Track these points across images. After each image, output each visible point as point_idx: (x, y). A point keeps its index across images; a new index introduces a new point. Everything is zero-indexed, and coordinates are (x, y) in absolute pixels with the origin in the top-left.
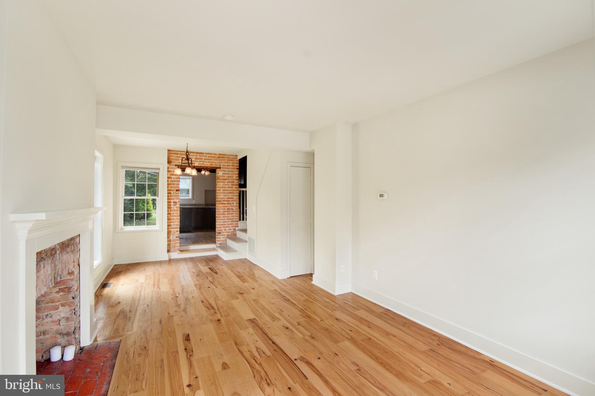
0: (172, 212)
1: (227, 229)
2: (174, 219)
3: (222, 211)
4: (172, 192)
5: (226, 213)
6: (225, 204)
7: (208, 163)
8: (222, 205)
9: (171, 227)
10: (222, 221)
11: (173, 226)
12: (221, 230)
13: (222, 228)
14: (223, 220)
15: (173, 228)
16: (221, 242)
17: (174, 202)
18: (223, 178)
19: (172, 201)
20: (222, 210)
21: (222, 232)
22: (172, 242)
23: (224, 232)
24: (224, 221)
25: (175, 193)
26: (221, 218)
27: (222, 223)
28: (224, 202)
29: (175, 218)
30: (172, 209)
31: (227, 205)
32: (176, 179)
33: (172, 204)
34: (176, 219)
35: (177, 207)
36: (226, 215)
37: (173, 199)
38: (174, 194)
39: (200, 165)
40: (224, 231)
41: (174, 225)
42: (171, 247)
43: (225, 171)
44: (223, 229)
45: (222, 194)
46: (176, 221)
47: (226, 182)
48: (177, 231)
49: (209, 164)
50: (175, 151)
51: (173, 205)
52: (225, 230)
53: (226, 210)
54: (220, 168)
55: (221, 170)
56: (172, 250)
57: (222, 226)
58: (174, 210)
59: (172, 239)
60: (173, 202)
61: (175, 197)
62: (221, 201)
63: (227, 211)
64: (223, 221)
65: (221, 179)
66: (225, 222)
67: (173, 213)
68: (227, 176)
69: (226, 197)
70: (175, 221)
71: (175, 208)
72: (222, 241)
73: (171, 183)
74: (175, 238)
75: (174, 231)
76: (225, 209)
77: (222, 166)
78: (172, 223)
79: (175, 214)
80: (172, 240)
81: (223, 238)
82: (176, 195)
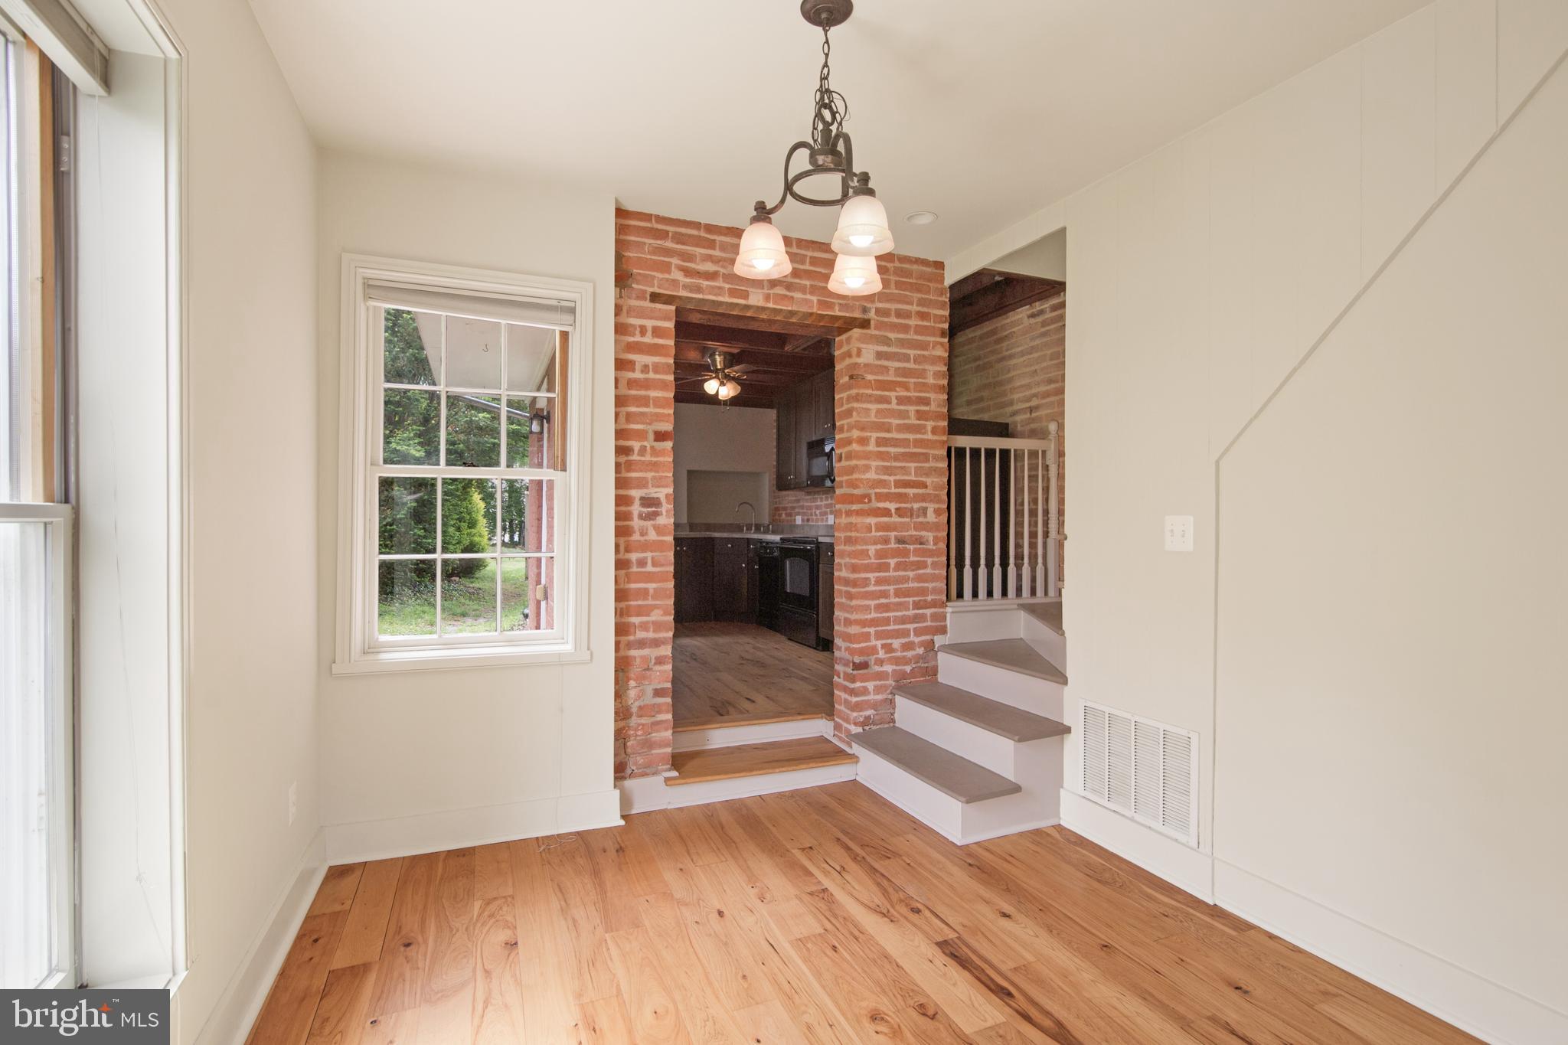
0: (634, 557)
1: (896, 643)
2: (645, 593)
3: (872, 549)
4: (636, 445)
5: (892, 562)
6: (887, 513)
7: (808, 297)
8: (872, 520)
9: (631, 638)
10: (872, 603)
11: (641, 635)
12: (867, 648)
13: (872, 638)
14: (878, 598)
15: (642, 644)
16: (870, 712)
17: (647, 502)
18: (880, 378)
19: (636, 493)
20: (875, 543)
21: (872, 659)
22: (634, 721)
23: (881, 662)
24: (883, 601)
25: (652, 448)
26: (867, 585)
27: (874, 615)
28: (881, 505)
29: (651, 586)
30: (636, 537)
31: (895, 519)
32: (656, 372)
33: (636, 509)
34: (658, 594)
35: (659, 530)
36: (892, 573)
37: (642, 484)
38: (648, 458)
39: (771, 305)
40: (881, 654)
41: (644, 627)
42: (629, 750)
43: (887, 341)
44: (879, 643)
45: (874, 464)
46: (655, 607)
47: (894, 401)
48: (660, 661)
49: (814, 299)
50: (647, 217)
51: (641, 517)
52: (888, 648)
53: (893, 545)
54: (865, 324)
55: (872, 336)
56: (636, 764)
57: (872, 630)
58: (645, 547)
59: (637, 704)
60: (642, 498)
61: (650, 475)
62: (870, 501)
63: (897, 553)
64: (877, 602)
65: (868, 385)
66: (886, 608)
67: (642, 563)
68: (897, 369)
69: (892, 478)
70: (650, 602)
71: (652, 536)
72: (874, 706)
73: (633, 392)
74: (649, 699)
75: (645, 659)
76: (886, 541)
77: (872, 315)
78: (638, 615)
79: (649, 568)
80: (634, 709)
81: (878, 690)
82: (654, 459)
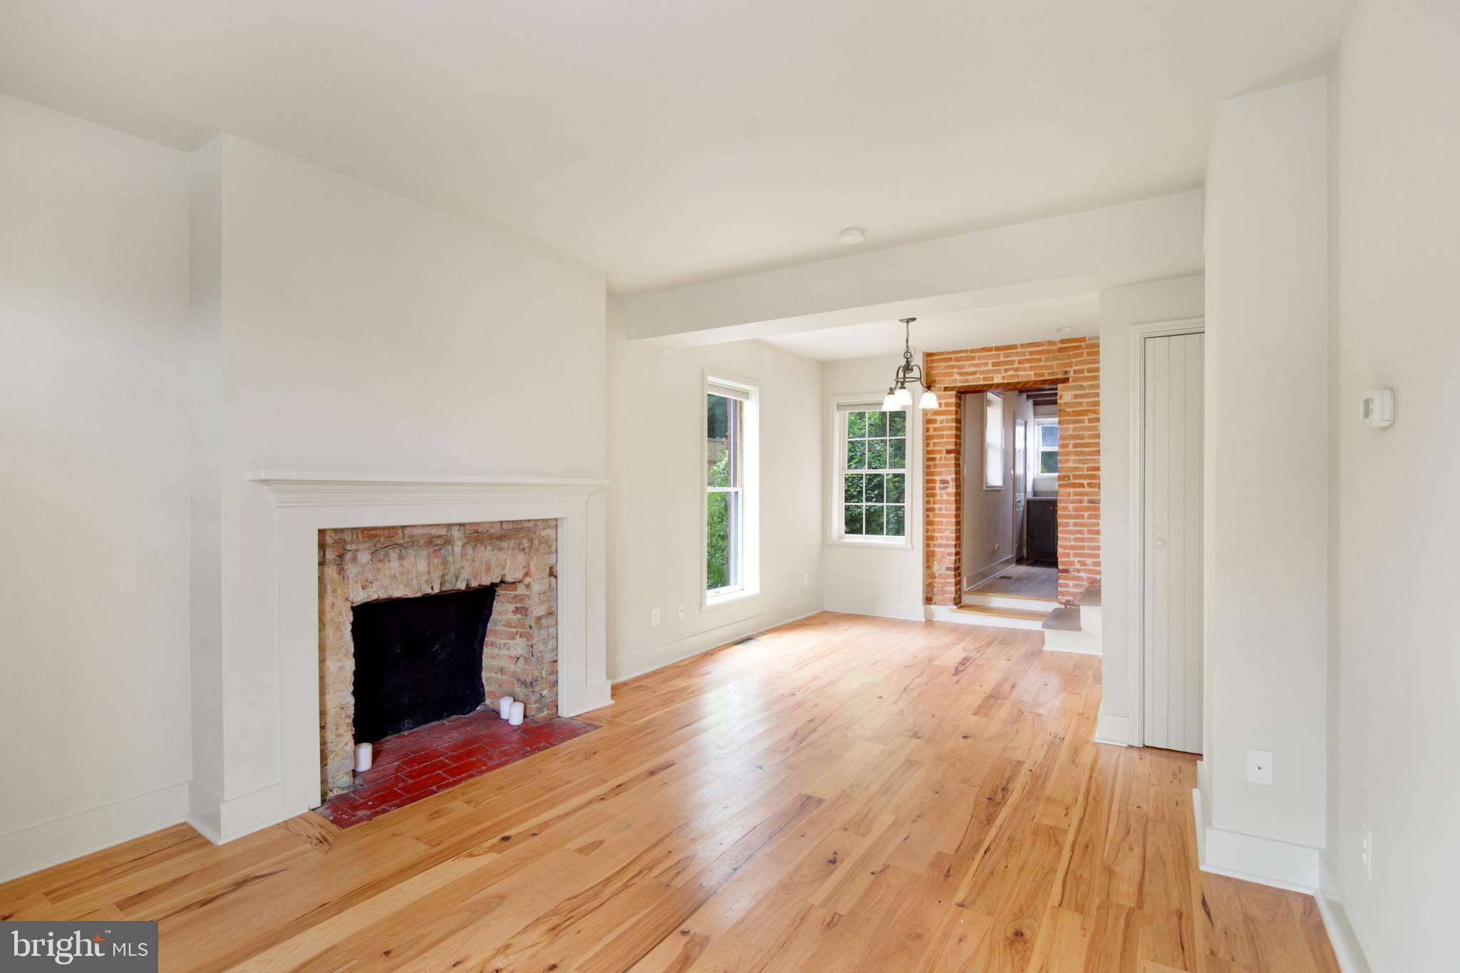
0: (937, 506)
1: (1089, 561)
2: (941, 523)
3: (1071, 506)
4: (938, 456)
5: (1086, 514)
6: (1082, 485)
7: (1029, 372)
8: (1071, 490)
9: (935, 542)
10: (1072, 537)
11: (940, 541)
12: (1068, 561)
13: (1071, 556)
14: (1076, 534)
15: (940, 546)
16: (1070, 598)
17: (943, 482)
18: (1076, 409)
19: (938, 478)
20: (1073, 503)
21: (1071, 568)
22: (937, 580)
23: (1079, 571)
25: (945, 457)
26: (1067, 526)
27: (1072, 543)
28: (1077, 481)
29: (945, 520)
30: (938, 497)
31: (1087, 489)
32: (946, 422)
33: (938, 485)
34: (947, 524)
35: (948, 494)
36: (1085, 520)
37: (940, 474)
38: (943, 462)
39: (1006, 381)
40: (1078, 566)
41: (942, 538)
42: (934, 592)
43: (1082, 387)
44: (1076, 560)
45: (1072, 458)
46: (947, 530)
47: (1087, 421)
48: (949, 554)
49: (1032, 373)
50: (943, 353)
51: (940, 488)
52: (1083, 563)
53: (1086, 504)
54: (1066, 380)
55: (1069, 387)
56: (935, 599)
57: (1071, 552)
58: (941, 502)
59: (938, 572)
60: (941, 480)
61: (944, 470)
62: (1069, 479)
63: (1089, 509)
64: (1075, 536)
65: (1069, 414)
66: (1082, 540)
67: (940, 509)
68: (1088, 403)
69: (1085, 466)
70: (944, 527)
71: (945, 497)
72: (1073, 595)
73: (936, 433)
74: (944, 571)
75: (943, 553)
76: (1081, 502)
77: (1071, 374)
78: (939, 532)
79: (944, 512)
80: (937, 574)
81: (1075, 586)
82: (946, 462)
